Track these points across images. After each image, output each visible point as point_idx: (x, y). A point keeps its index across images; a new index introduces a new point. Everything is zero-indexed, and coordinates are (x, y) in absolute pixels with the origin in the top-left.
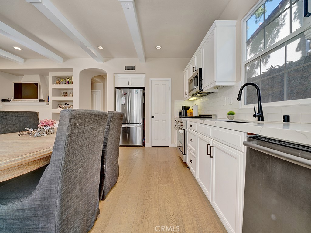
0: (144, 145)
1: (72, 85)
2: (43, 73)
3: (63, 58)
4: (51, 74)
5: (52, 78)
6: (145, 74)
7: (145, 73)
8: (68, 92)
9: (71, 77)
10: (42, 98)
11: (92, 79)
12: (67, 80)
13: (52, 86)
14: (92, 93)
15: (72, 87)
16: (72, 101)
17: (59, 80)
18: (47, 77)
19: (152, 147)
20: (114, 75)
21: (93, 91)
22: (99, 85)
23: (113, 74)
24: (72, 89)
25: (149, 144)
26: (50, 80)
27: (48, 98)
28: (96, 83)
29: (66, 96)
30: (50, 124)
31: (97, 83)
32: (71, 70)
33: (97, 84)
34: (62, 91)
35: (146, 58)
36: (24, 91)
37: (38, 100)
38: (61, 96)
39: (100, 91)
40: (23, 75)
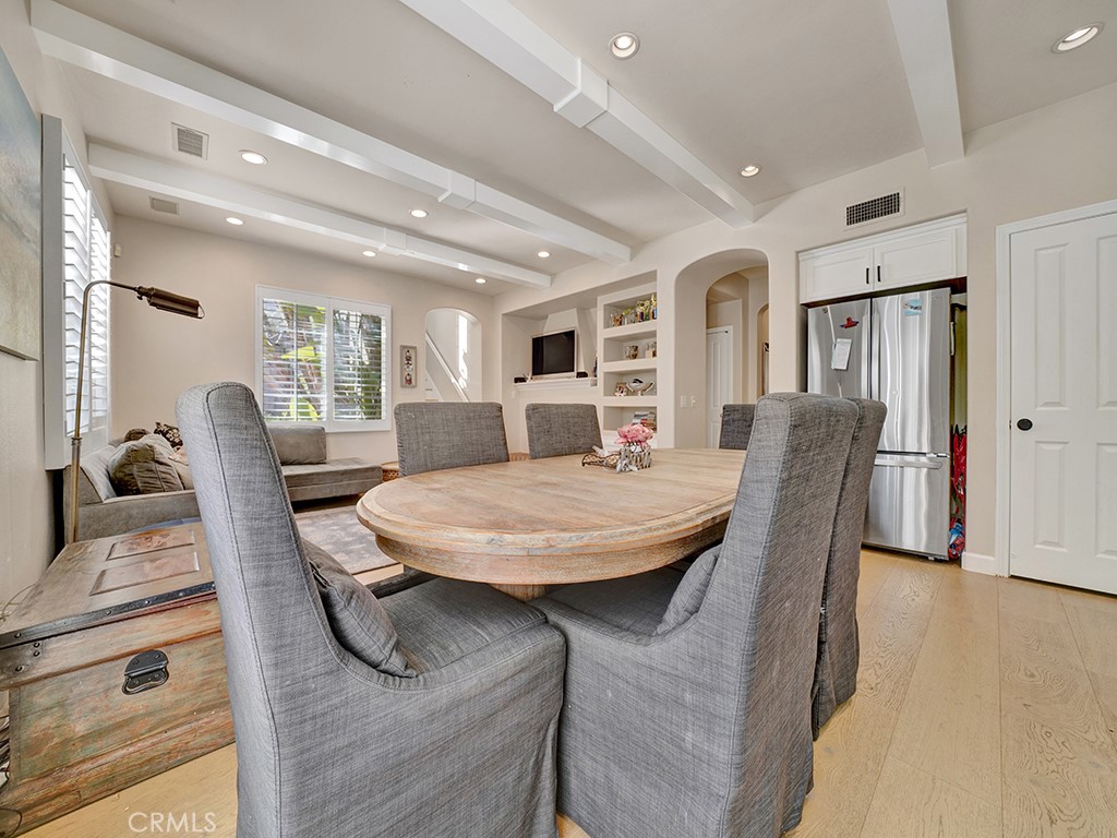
0: (954, 559)
1: (652, 321)
2: (584, 302)
3: (632, 247)
4: (603, 300)
5: (605, 310)
6: (965, 211)
7: (963, 208)
8: (642, 344)
9: (650, 299)
10: (582, 370)
11: (710, 293)
12: (640, 310)
13: (603, 333)
14: (707, 339)
15: (653, 329)
16: (654, 370)
17: (618, 313)
18: (592, 310)
19: (1013, 577)
20: (797, 257)
21: (711, 330)
22: (730, 309)
23: (794, 255)
24: (653, 334)
25: (992, 558)
26: (599, 315)
27: (596, 368)
28: (716, 303)
29: (635, 357)
30: (640, 438)
31: (722, 302)
32: (651, 277)
33: (720, 304)
34: (625, 344)
35: (967, 134)
36: (550, 354)
37: (575, 374)
38: (622, 360)
39: (730, 328)
40: (547, 317)
